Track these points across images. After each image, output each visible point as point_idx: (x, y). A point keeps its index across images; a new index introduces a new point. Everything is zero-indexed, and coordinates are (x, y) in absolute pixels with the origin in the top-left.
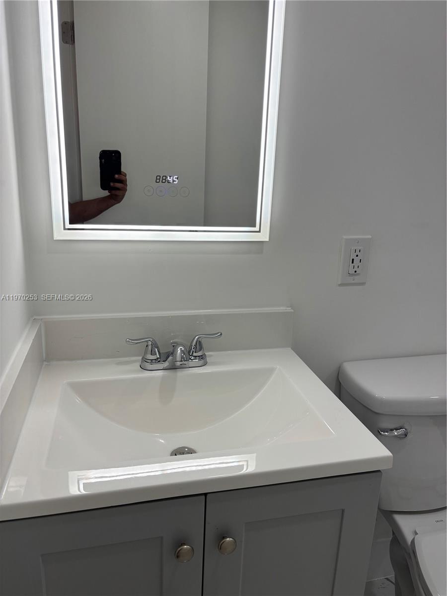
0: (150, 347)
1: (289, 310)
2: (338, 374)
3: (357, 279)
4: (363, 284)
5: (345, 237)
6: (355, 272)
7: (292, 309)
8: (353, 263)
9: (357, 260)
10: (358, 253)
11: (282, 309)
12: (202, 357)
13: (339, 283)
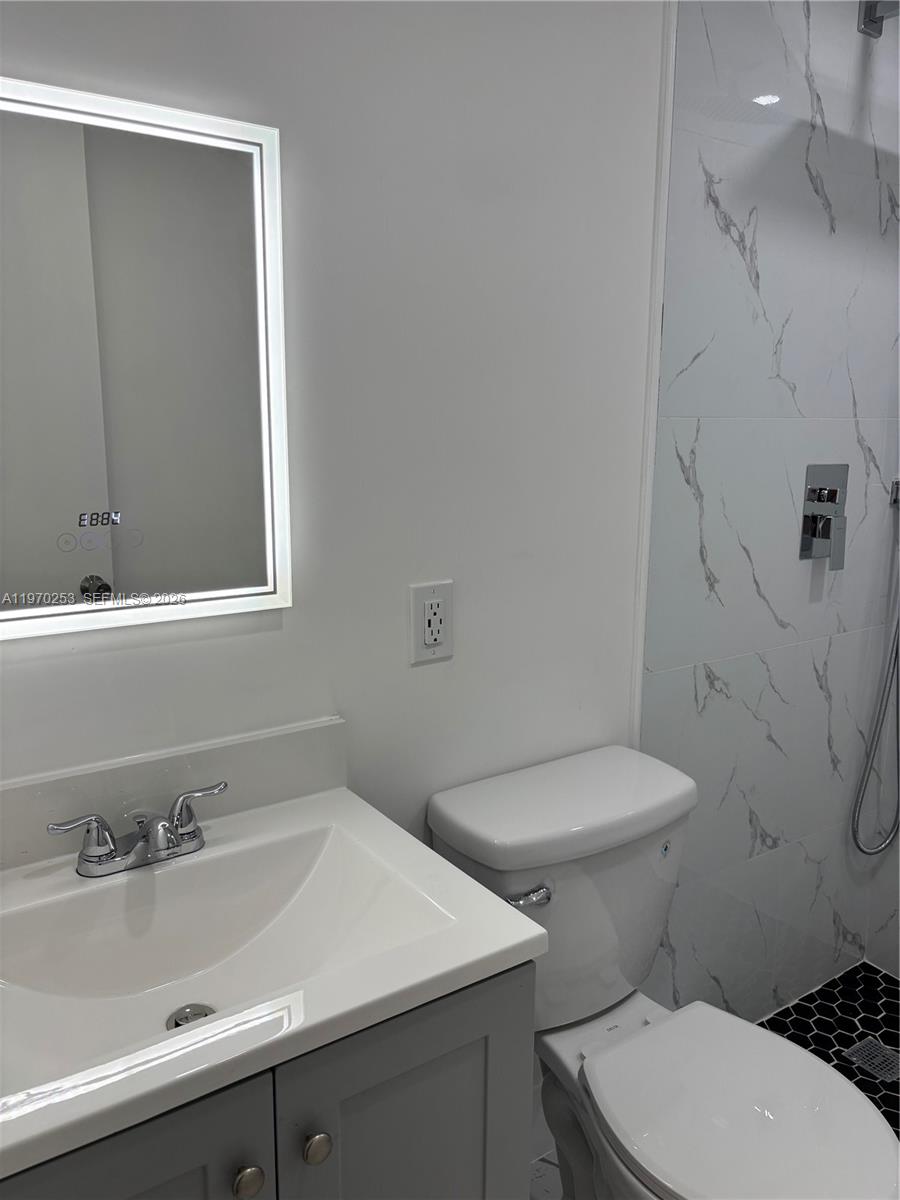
0: (94, 833)
1: (336, 720)
2: (426, 817)
3: (440, 652)
4: (449, 658)
5: (412, 586)
6: (435, 640)
7: (341, 717)
8: (429, 626)
9: (435, 621)
10: (435, 609)
11: (325, 720)
12: (195, 834)
13: (413, 662)
